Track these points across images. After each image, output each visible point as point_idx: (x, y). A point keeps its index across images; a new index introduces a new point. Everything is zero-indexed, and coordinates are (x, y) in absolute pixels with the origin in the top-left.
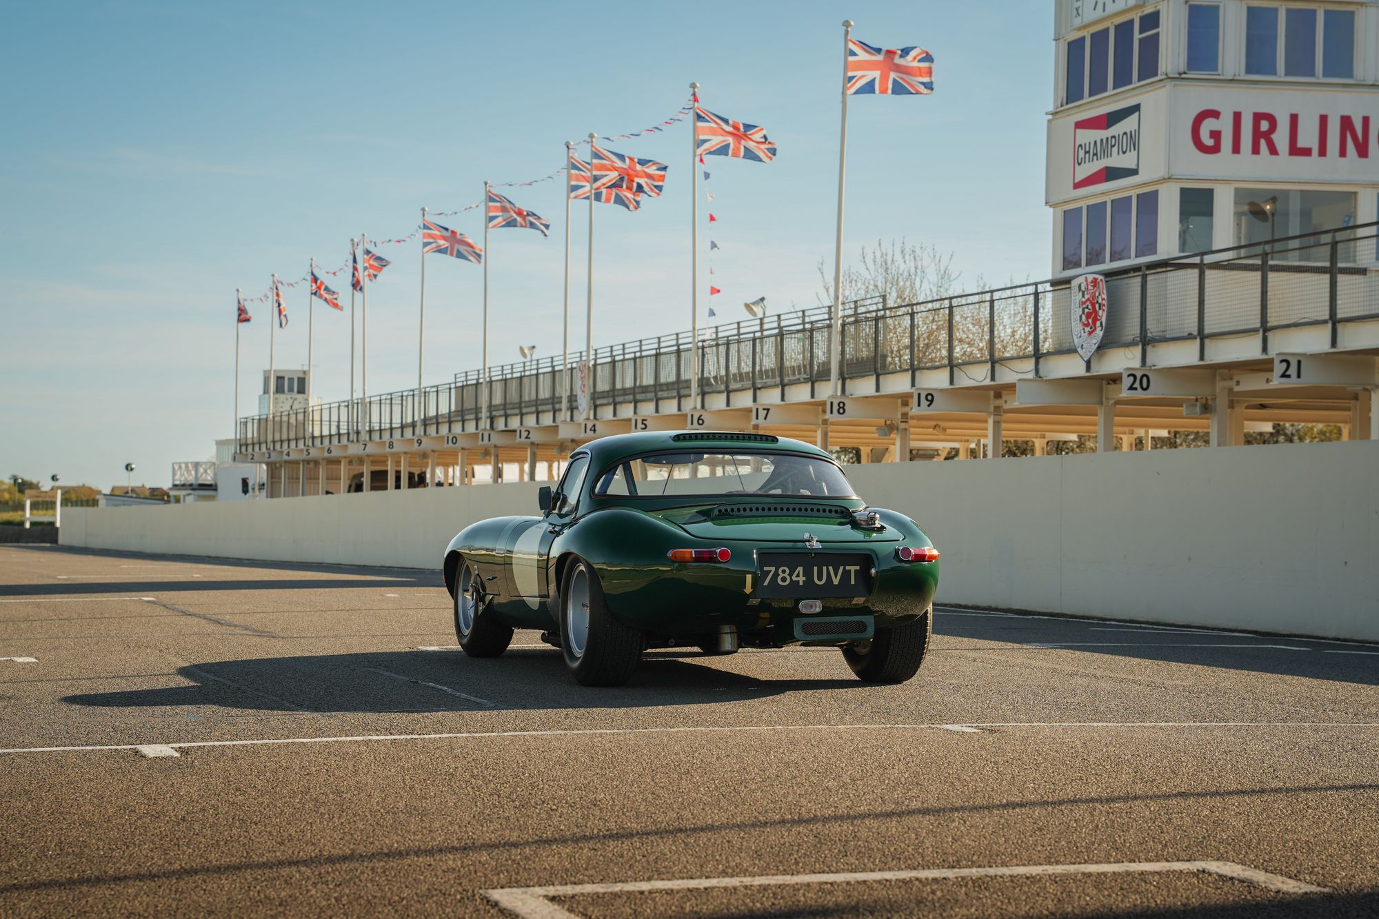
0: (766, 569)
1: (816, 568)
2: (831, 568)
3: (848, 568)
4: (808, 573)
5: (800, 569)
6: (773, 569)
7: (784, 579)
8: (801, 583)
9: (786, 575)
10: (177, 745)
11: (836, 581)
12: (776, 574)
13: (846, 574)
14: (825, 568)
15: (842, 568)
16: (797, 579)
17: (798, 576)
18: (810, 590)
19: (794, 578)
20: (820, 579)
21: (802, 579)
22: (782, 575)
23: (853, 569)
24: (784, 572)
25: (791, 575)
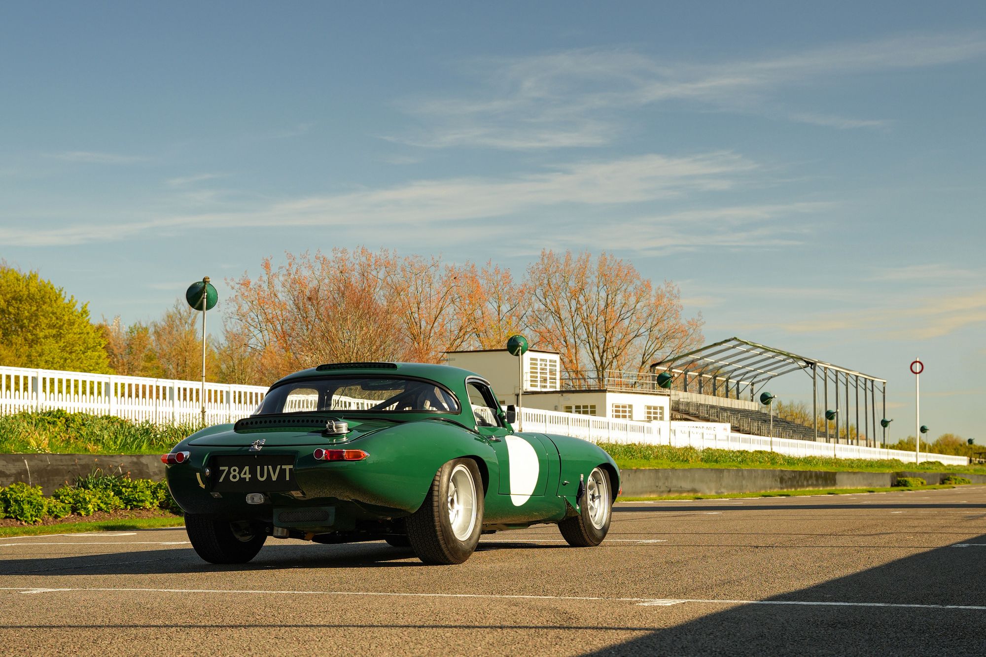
0: (221, 468)
1: (258, 467)
2: (270, 467)
3: (283, 467)
4: (253, 472)
5: (247, 468)
6: (226, 468)
7: (234, 477)
8: (247, 480)
9: (236, 473)
11: (274, 478)
12: (229, 473)
13: (283, 472)
14: (266, 467)
15: (279, 467)
16: (244, 476)
17: (245, 474)
18: (254, 485)
19: (242, 476)
20: (262, 476)
21: (248, 476)
22: (233, 473)
23: (287, 467)
24: (235, 470)
25: (240, 473)
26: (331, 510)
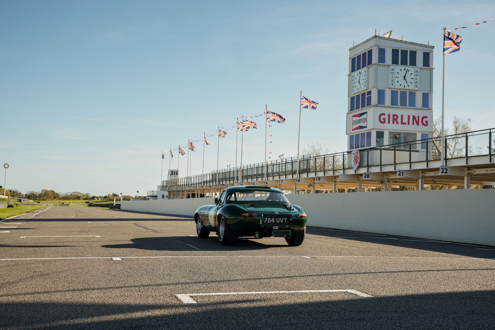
0: (265, 218)
1: (277, 219)
2: (281, 219)
3: (285, 219)
4: (275, 220)
5: (273, 219)
6: (267, 219)
7: (269, 221)
8: (273, 222)
9: (270, 220)
10: (121, 258)
11: (282, 222)
12: (268, 220)
13: (284, 220)
14: (279, 219)
15: (283, 219)
16: (273, 221)
17: (273, 220)
18: (276, 224)
19: (272, 221)
20: (278, 221)
21: (274, 221)
22: (269, 220)
23: (286, 219)
24: (269, 219)
25: (271, 220)
26: (290, 231)
